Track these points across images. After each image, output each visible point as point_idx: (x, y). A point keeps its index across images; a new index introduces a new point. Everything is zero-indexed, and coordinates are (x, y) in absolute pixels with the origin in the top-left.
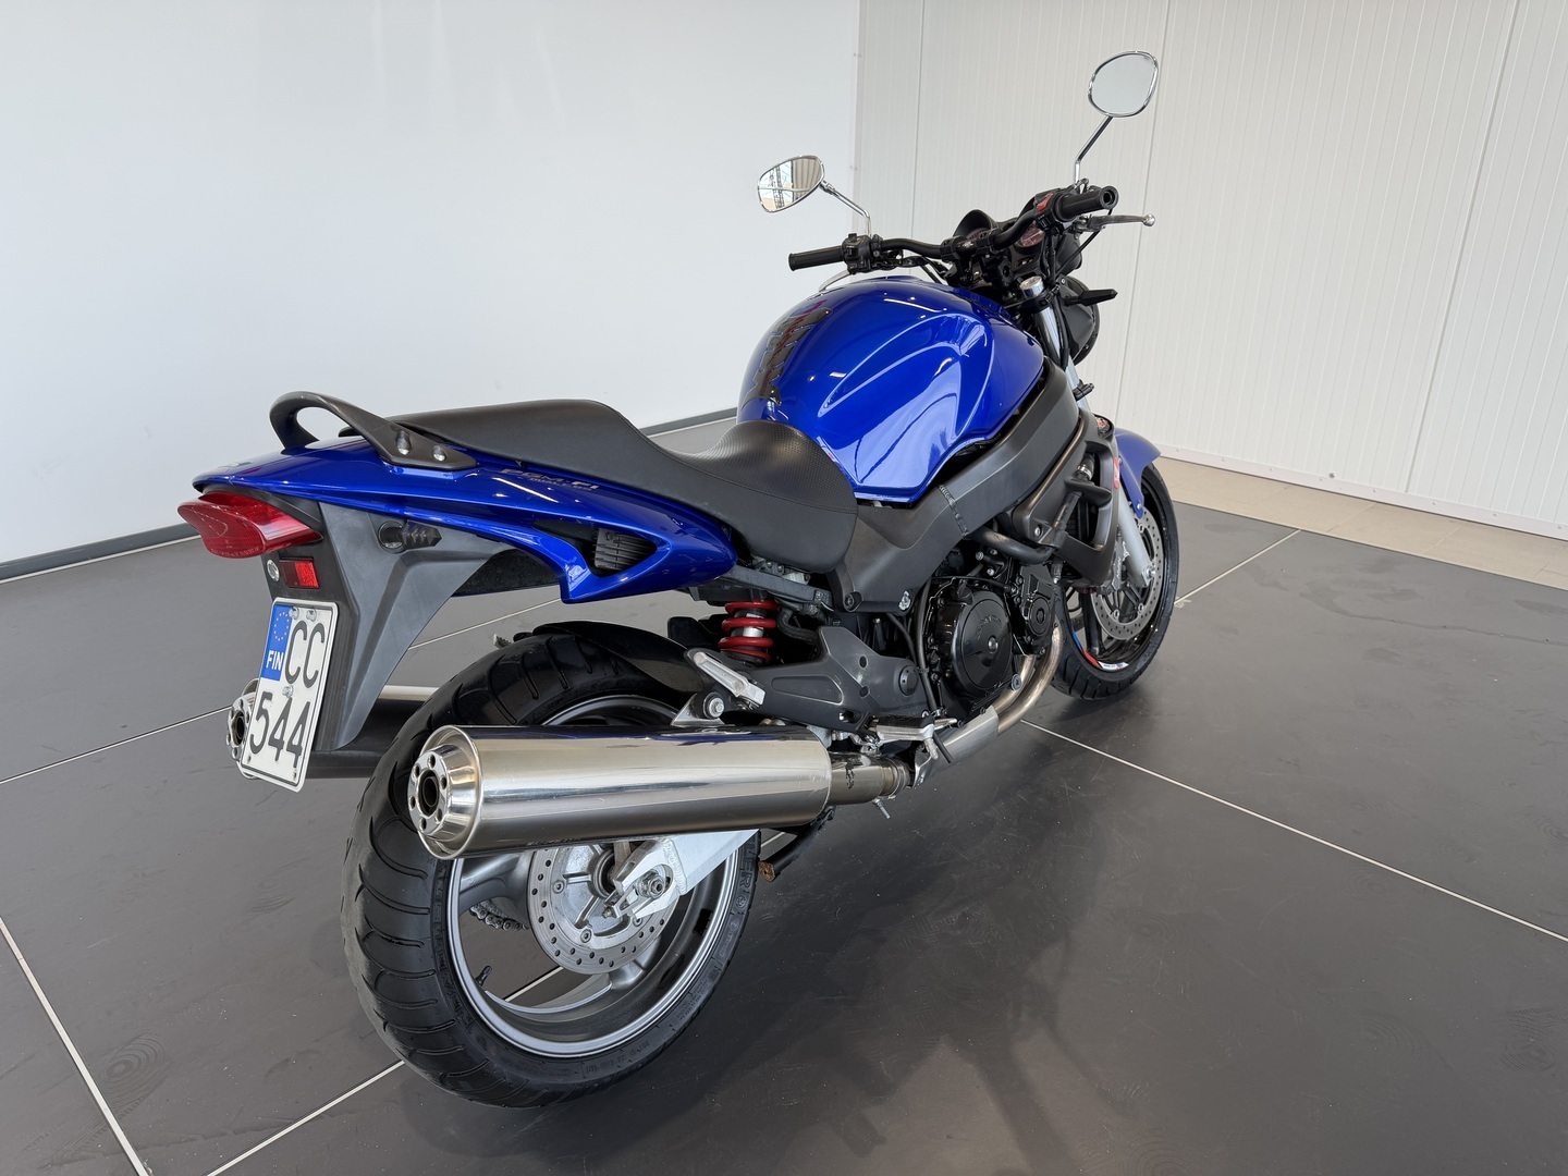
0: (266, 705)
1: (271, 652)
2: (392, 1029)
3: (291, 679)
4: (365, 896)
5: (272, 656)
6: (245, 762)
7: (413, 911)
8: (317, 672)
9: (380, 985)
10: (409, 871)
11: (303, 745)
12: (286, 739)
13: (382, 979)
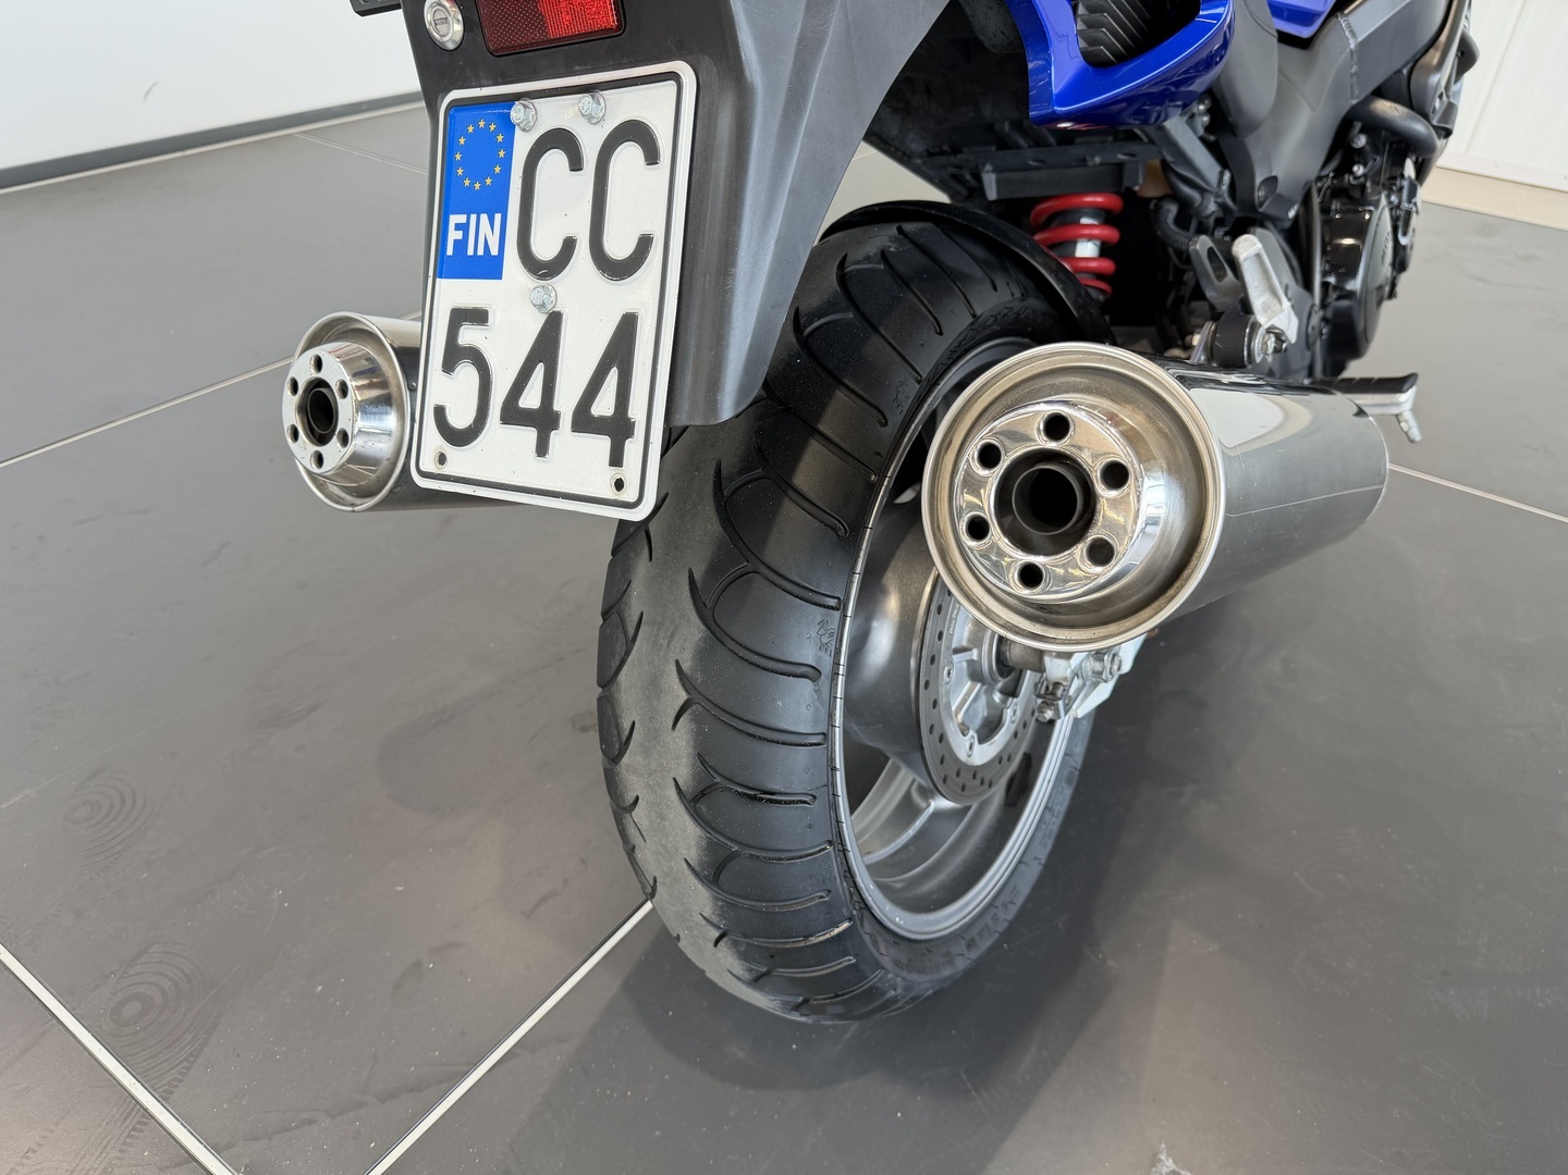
0: (468, 336)
1: (455, 219)
2: (735, 944)
3: (545, 270)
4: (696, 719)
5: (463, 227)
6: (429, 464)
7: (793, 740)
8: (645, 243)
9: (722, 878)
10: (770, 664)
11: (637, 411)
12: (566, 403)
13: (734, 865)
